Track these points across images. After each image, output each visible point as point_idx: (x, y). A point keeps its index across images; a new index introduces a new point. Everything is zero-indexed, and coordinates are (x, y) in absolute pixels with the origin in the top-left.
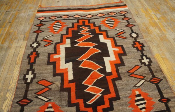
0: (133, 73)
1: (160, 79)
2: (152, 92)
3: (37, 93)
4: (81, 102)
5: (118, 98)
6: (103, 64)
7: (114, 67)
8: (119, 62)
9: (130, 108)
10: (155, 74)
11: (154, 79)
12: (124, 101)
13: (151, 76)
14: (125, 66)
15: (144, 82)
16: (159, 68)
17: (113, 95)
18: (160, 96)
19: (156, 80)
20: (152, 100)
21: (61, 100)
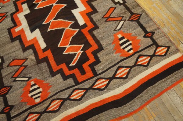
0: (109, 17)
1: (139, 14)
2: (135, 31)
3: (14, 77)
4: (63, 66)
5: (101, 48)
6: (73, 18)
7: (87, 17)
8: (90, 10)
9: (118, 54)
10: (133, 10)
11: (133, 16)
12: (109, 49)
13: (129, 14)
14: (98, 12)
15: (124, 22)
16: (135, 3)
17: (95, 47)
18: (144, 32)
19: (136, 17)
20: (137, 39)
21: (42, 73)
